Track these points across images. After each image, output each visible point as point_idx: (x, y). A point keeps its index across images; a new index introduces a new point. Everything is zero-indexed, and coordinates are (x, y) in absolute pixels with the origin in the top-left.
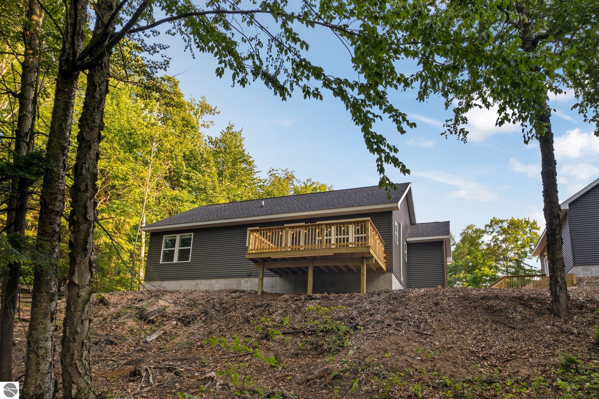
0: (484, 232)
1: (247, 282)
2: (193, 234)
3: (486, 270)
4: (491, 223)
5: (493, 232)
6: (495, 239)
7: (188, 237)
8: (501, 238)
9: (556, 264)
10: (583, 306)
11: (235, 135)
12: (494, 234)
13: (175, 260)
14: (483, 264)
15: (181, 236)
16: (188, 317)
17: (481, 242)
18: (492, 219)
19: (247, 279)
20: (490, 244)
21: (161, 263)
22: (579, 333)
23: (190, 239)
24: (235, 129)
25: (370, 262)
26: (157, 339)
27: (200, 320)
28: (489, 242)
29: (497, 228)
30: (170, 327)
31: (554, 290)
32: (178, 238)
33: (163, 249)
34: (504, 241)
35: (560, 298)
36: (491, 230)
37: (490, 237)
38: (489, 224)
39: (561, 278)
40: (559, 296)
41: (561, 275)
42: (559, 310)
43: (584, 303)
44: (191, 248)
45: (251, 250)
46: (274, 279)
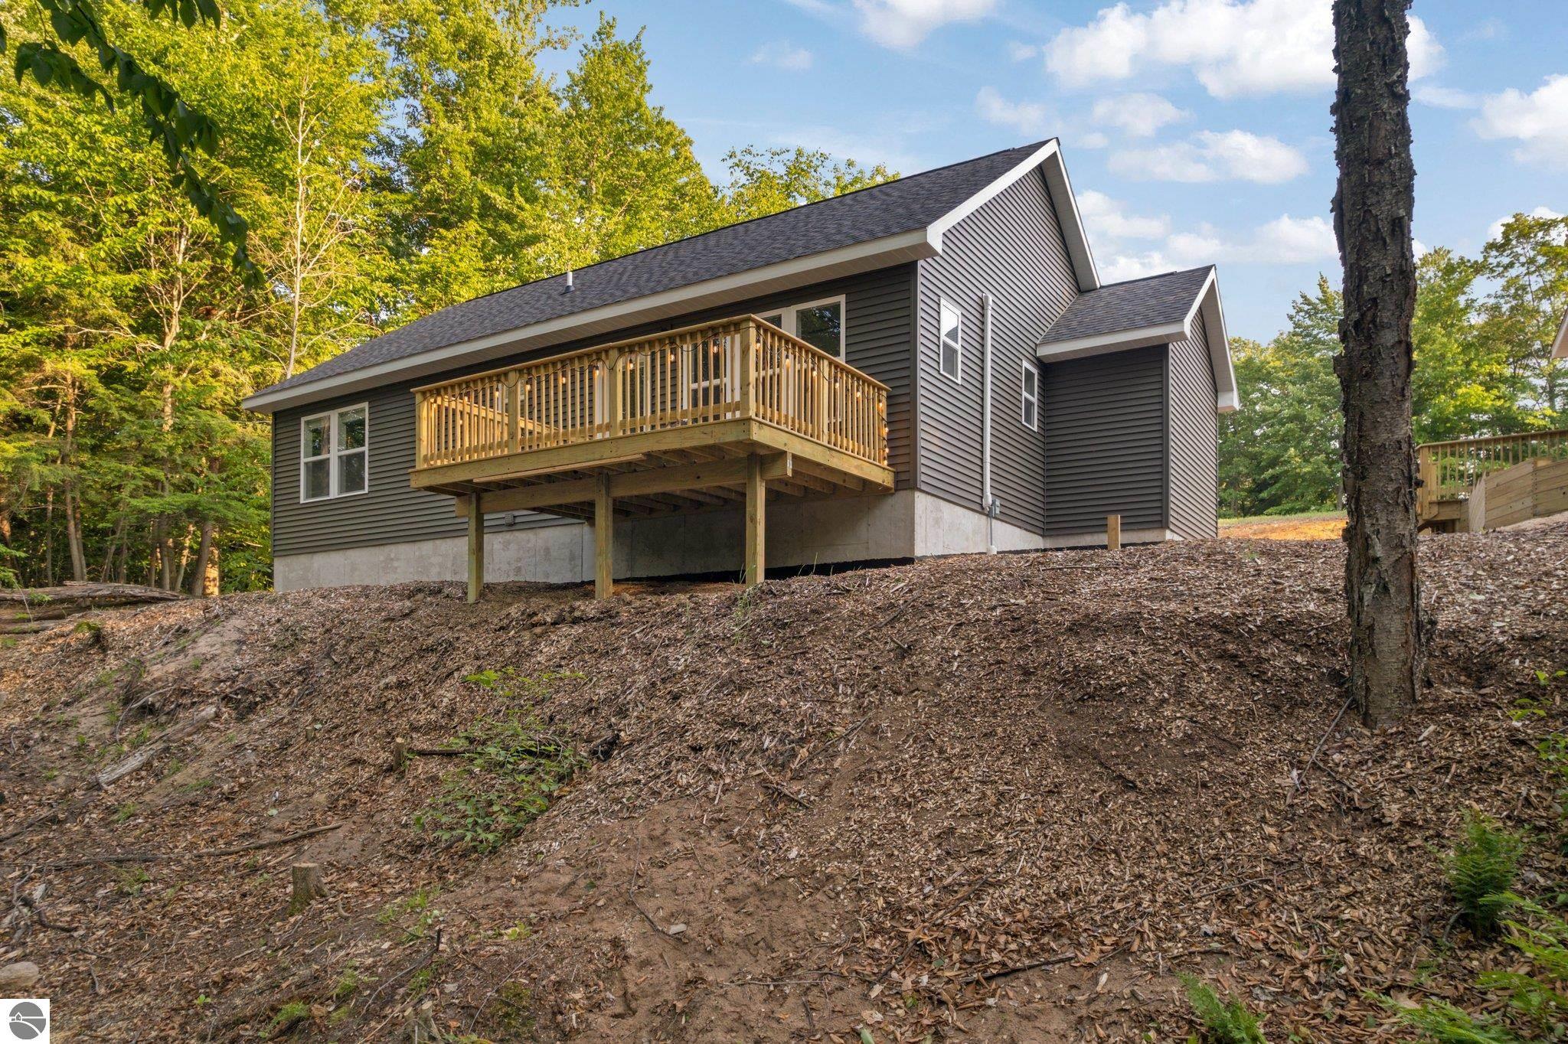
0: (1478, 268)
1: (506, 545)
2: (365, 405)
3: (1473, 392)
4: (1506, 235)
5: (1511, 265)
6: (1518, 290)
7: (357, 417)
8: (1536, 282)
9: (1372, 475)
10: (1490, 668)
11: (620, 55)
12: (1513, 273)
13: (334, 492)
14: (1468, 375)
15: (341, 415)
16: (251, 692)
17: (1462, 304)
18: (1511, 220)
19: (508, 536)
20: (1496, 308)
21: (302, 501)
22: (1408, 823)
23: (361, 423)
24: (623, 35)
25: (775, 473)
26: (138, 770)
27: (286, 696)
28: (1492, 301)
29: (1525, 250)
30: (189, 729)
31: (1356, 597)
32: (333, 421)
33: (303, 460)
34: (1547, 292)
35: (1379, 636)
36: (1506, 260)
37: (1497, 285)
38: (1500, 239)
39: (1386, 544)
40: (1371, 628)
41: (1390, 526)
42: (1368, 689)
43: (1501, 648)
44: (366, 449)
45: (426, 459)
46: (575, 530)
